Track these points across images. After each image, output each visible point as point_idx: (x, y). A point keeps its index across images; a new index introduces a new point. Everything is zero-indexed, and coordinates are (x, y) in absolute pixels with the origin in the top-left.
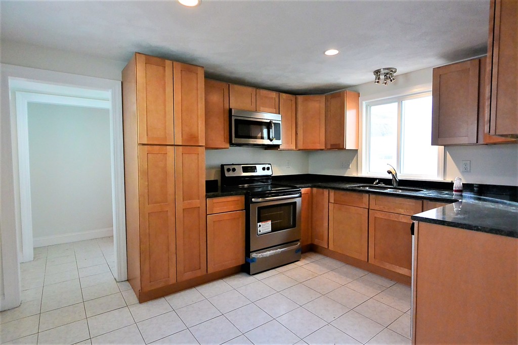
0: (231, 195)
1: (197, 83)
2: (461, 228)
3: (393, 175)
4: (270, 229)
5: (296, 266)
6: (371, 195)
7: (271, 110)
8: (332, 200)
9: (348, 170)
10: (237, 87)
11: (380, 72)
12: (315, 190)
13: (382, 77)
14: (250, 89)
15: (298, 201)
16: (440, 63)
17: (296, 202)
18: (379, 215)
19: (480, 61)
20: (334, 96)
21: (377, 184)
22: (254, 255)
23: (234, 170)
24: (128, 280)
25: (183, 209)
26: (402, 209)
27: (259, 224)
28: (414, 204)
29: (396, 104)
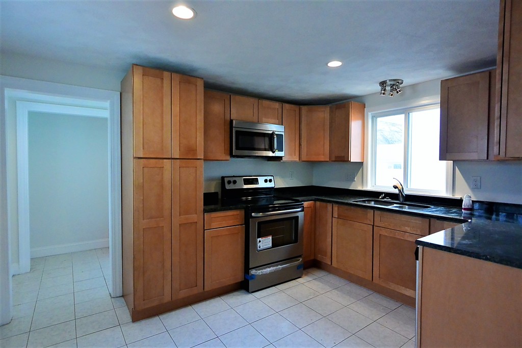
0: (231, 209)
1: (196, 95)
2: (469, 256)
3: (400, 190)
4: (271, 245)
5: (297, 283)
6: (375, 211)
7: (273, 121)
8: (336, 215)
9: (354, 182)
10: (238, 98)
11: (385, 84)
12: (318, 203)
13: (388, 88)
14: (252, 100)
15: (301, 215)
16: (448, 74)
17: (298, 216)
18: (384, 232)
19: (490, 73)
20: (339, 107)
21: (383, 198)
22: (253, 272)
23: (235, 182)
24: (123, 296)
25: (180, 224)
26: (408, 227)
27: (258, 240)
28: (420, 222)
29: (403, 116)
